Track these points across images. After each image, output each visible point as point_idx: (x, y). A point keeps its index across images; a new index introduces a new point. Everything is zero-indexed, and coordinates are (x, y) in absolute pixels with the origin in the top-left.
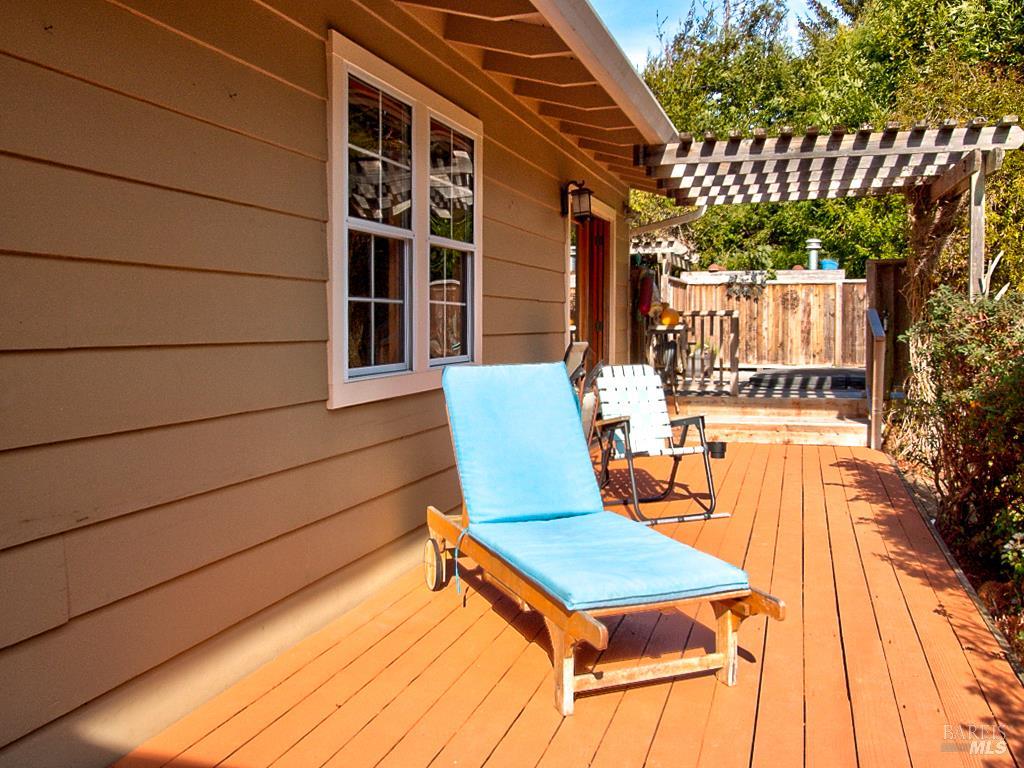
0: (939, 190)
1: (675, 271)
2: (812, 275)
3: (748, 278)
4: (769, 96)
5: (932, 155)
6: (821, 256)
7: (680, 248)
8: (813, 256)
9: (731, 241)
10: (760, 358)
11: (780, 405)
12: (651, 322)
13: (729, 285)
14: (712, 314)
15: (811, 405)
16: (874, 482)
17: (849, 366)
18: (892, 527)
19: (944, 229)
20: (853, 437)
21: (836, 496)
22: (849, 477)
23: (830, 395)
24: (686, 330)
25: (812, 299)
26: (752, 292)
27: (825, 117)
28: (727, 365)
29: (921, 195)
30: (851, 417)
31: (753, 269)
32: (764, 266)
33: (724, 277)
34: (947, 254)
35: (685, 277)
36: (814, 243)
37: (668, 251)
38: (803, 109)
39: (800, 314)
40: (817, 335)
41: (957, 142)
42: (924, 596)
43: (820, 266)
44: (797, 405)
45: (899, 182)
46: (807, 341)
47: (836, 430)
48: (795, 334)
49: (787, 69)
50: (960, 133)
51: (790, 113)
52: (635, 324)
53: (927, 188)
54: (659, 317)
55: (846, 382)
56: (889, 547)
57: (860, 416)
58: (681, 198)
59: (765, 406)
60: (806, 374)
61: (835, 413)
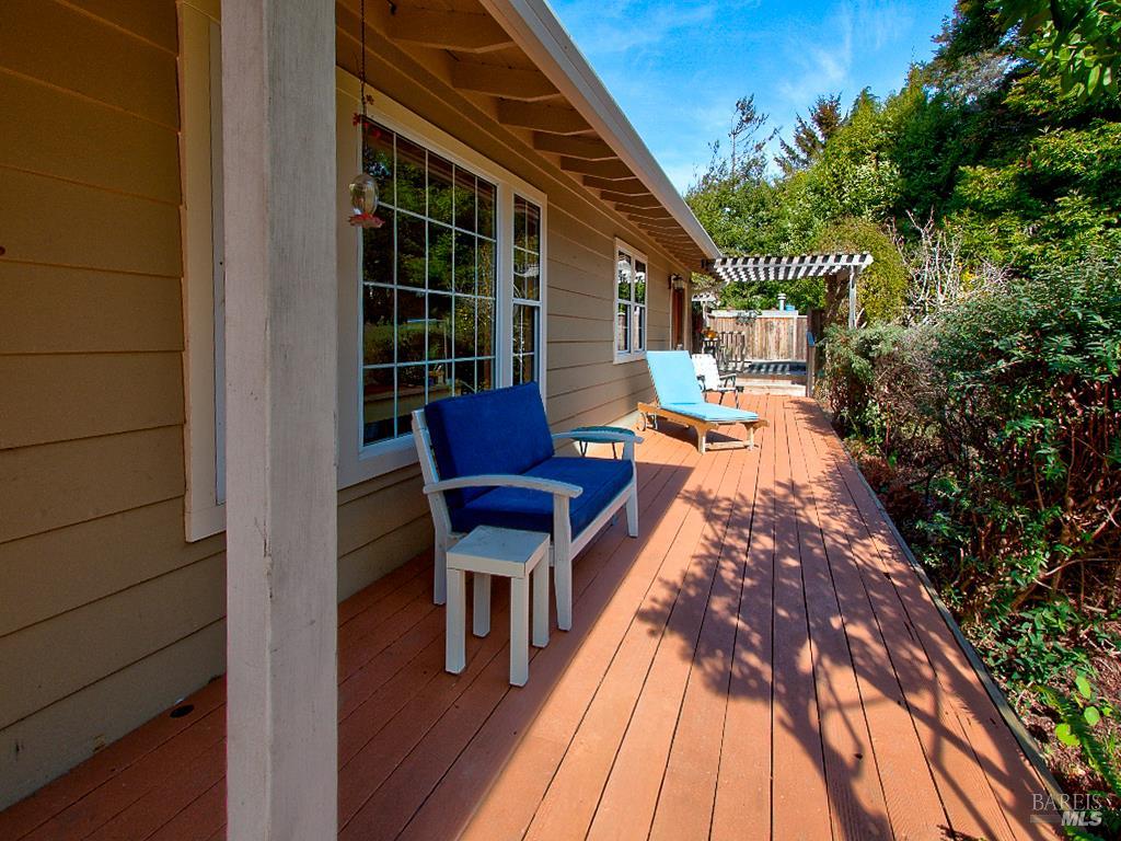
0: (840, 278)
1: (710, 310)
2: (781, 313)
3: (747, 314)
4: (757, 210)
5: (834, 265)
6: (786, 302)
7: (712, 298)
8: (782, 302)
9: (736, 292)
10: (753, 356)
11: (765, 377)
12: (702, 336)
13: (737, 318)
14: (732, 333)
15: (779, 378)
16: (804, 407)
17: (800, 361)
18: (810, 421)
19: (840, 296)
20: (799, 392)
21: (789, 413)
22: (795, 406)
23: (788, 374)
24: (719, 340)
25: (781, 326)
26: (749, 321)
27: (790, 225)
28: (739, 359)
29: (832, 279)
30: (798, 384)
31: (750, 309)
32: (755, 307)
33: (735, 313)
34: (841, 308)
35: (714, 313)
36: (782, 296)
37: (706, 300)
38: (777, 218)
39: (774, 334)
40: (783, 344)
41: (843, 261)
42: (818, 437)
43: (785, 309)
44: (773, 378)
45: (821, 274)
46: (778, 348)
47: (791, 388)
48: (772, 344)
49: (768, 196)
50: (844, 257)
51: (769, 220)
52: (694, 338)
53: (835, 275)
54: (707, 334)
55: (795, 367)
56: (806, 425)
57: (803, 383)
58: (718, 278)
59: (758, 378)
60: (777, 364)
61: (790, 382)
